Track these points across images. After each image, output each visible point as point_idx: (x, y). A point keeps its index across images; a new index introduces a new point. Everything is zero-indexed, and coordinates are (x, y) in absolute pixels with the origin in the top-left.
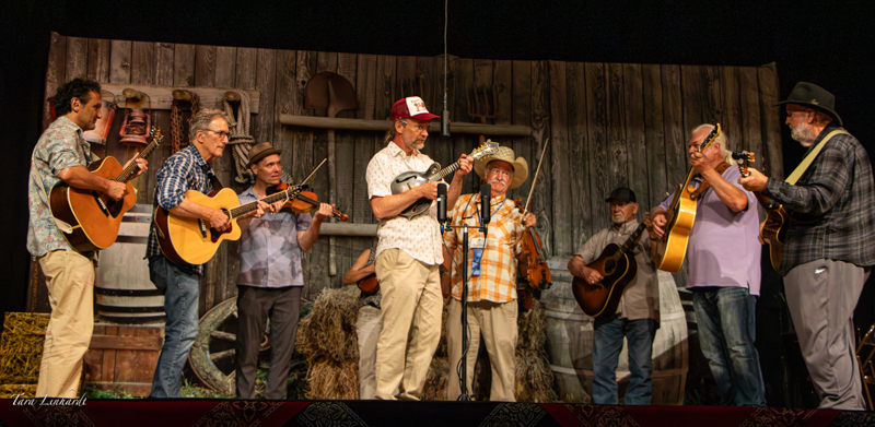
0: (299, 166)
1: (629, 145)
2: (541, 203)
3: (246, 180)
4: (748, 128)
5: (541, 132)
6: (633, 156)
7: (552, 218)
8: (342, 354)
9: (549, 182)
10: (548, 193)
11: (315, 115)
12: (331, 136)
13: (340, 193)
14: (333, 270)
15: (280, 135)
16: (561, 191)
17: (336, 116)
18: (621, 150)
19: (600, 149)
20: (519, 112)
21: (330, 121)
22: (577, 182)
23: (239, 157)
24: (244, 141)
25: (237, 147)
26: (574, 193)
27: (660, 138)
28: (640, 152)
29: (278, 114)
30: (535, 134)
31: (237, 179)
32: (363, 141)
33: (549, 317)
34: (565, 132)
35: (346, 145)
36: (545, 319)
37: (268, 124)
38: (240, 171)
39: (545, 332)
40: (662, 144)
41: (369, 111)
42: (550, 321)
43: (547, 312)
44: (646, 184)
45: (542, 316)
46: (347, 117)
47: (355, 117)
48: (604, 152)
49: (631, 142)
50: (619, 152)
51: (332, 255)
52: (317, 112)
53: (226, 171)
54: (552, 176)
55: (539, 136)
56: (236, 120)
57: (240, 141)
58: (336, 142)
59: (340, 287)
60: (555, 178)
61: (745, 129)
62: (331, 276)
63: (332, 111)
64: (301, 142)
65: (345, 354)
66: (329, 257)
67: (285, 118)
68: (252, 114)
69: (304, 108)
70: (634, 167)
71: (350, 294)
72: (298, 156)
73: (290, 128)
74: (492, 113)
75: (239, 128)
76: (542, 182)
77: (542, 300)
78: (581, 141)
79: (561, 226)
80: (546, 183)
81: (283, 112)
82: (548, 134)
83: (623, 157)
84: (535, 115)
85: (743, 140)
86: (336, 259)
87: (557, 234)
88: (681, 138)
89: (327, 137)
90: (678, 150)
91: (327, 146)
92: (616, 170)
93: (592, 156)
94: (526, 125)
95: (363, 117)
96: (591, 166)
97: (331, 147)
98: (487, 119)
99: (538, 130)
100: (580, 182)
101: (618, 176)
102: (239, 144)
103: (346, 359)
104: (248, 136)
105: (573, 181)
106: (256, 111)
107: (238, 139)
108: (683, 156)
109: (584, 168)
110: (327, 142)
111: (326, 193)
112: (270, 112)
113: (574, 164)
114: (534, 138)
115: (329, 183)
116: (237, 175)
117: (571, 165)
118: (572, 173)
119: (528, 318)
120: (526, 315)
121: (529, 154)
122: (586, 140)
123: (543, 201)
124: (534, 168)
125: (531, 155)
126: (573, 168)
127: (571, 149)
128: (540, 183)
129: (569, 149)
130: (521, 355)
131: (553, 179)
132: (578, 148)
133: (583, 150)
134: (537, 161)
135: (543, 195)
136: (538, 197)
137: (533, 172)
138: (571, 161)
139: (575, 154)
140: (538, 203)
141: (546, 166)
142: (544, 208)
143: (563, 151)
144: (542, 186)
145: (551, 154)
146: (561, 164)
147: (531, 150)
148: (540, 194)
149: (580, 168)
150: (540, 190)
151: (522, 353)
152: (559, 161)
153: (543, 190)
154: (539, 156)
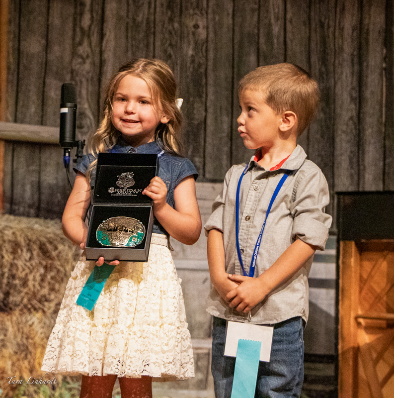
1: (210, 16)
2: (84, 92)
4: (370, 6)
6: (215, 33)
9: (97, 60)
10: (95, 79)
18: (200, 23)
19: (171, 20)
27: (253, 10)
28: (225, 30)
40: (255, 19)
44: (230, 76)
48: (176, 25)
49: (214, 12)
50: (196, 26)
54: (101, 53)
60: (105, 56)
61: (366, 8)
70: (216, 50)
76: (88, 61)
78: (146, 6)
80: (93, 64)
83: (202, 33)
85: (361, 22)
88: (281, 13)
90: (276, 29)
92: (190, 52)
93: (158, 29)
96: (158, 44)
101: (193, 62)
108: (282, 39)
109: (147, 46)
113: (133, 38)
117: (130, 40)
118: (130, 52)
119: (56, 258)
120: (54, 254)
121: (71, 19)
122: (153, 6)
123: (87, 90)
124: (78, 39)
125: (75, 20)
126: (132, 46)
127: (131, 16)
128: (84, 63)
129: (128, 16)
130: (44, 312)
131: (103, 58)
132: (141, 15)
133: (148, 19)
134: (82, 29)
135: (87, 80)
136: (81, 82)
137: (75, 45)
138: (129, 35)
139: (137, 25)
140: (80, 92)
141: (95, 38)
142: (88, 99)
143: (119, 18)
144: (87, 66)
145: (102, 21)
146: (116, 36)
147: (75, 13)
148: (84, 80)
149: (141, 46)
150: (84, 73)
151: (46, 309)
152: (113, 33)
153: (88, 73)
154: (86, 21)
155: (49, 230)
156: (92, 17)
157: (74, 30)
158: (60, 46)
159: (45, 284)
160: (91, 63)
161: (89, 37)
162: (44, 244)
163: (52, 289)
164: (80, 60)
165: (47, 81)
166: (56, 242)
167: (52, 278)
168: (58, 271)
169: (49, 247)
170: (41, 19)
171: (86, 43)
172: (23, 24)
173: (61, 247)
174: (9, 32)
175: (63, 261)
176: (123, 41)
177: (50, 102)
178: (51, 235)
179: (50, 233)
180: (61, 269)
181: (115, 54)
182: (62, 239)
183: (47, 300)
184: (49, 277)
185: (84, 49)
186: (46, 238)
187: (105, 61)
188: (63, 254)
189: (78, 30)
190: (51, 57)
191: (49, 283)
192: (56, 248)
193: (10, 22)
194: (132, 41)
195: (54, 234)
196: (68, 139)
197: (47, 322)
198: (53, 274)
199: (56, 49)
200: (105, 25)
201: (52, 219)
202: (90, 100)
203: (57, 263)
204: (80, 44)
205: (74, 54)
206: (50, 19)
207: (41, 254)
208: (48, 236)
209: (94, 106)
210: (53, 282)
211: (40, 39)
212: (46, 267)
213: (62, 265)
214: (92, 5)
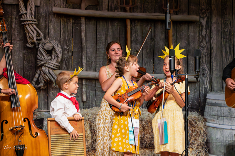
0: (64, 38)
2: (204, 61)
3: (33, 45)
5: (205, 20)
7: (210, 69)
8: (90, 146)
9: (209, 48)
11: (73, 8)
12: (83, 20)
13: (89, 54)
14: (85, 98)
15: (53, 19)
16: (216, 54)
17: (86, 9)
20: (193, 7)
21: (83, 12)
22: (226, 48)
23: (29, 32)
24: (31, 22)
25: (27, 26)
26: (224, 55)
29: (51, 7)
30: (202, 21)
31: (27, 45)
32: (101, 24)
33: (209, 126)
34: (219, 19)
35: (91, 26)
36: (207, 127)
37: (46, 13)
38: (29, 40)
39: (207, 135)
41: (105, 6)
42: (209, 129)
43: (207, 124)
45: (204, 126)
46: (92, 10)
47: (97, 10)
51: (84, 90)
52: (75, 6)
53: (21, 40)
54: (211, 45)
55: (204, 22)
56: (26, 10)
57: (29, 22)
58: (86, 24)
59: (89, 108)
62: (83, 102)
63: (83, 5)
64: (65, 24)
65: (92, 146)
66: (82, 91)
67: (55, 9)
68: (36, 7)
69: (67, 4)
71: (94, 112)
72: (64, 32)
73: (59, 15)
74: (176, 8)
75: (28, 14)
77: (205, 117)
78: (229, 24)
79: (216, 74)
80: (207, 49)
81: (55, 6)
82: (209, 21)
84: (202, 9)
86: (86, 92)
87: (213, 79)
89: (80, 21)
91: (81, 26)
94: (197, 15)
95: (101, 10)
97: (83, 27)
98: (173, 11)
99: (203, 18)
100: (228, 49)
102: (28, 24)
103: (92, 150)
104: (34, 20)
105: (224, 48)
106: (39, 5)
107: (27, 21)
109: (230, 41)
110: (81, 24)
111: (80, 54)
112: (46, 6)
114: (201, 23)
115: (82, 48)
116: (28, 43)
117: (222, 38)
118: (223, 43)
119: (196, 127)
120: (195, 125)
121: (198, 32)
122: (232, 24)
123: (206, 60)
124: (201, 40)
125: (199, 33)
126: (224, 41)
127: (223, 29)
128: (204, 49)
129: (221, 29)
130: (192, 148)
131: (211, 47)
132: (227, 29)
133: (230, 30)
134: (202, 36)
135: (206, 56)
136: (203, 57)
137: (200, 43)
138: (222, 37)
139: (225, 32)
140: (203, 61)
141: (208, 39)
142: (206, 64)
143: (218, 30)
144: (205, 51)
145: (211, 32)
146: (216, 38)
147: (199, 30)
148: (204, 56)
149: (228, 41)
150: (204, 53)
151: (193, 147)
152: (215, 36)
153: (206, 53)
154: (204, 33)
155: (193, 116)
156: (206, 31)
157: (199, 37)
158: (193, 43)
159: (192, 137)
160: (206, 49)
161: (205, 39)
162: (191, 121)
163: (196, 139)
164: (202, 48)
165: (189, 57)
166: (196, 121)
167: (195, 135)
168: (198, 132)
169: (193, 122)
170: (185, 33)
171: (204, 42)
172: (178, 36)
173: (198, 123)
174: (173, 40)
175: (199, 128)
176: (220, 39)
177: (190, 66)
178: (194, 118)
179: (193, 117)
180: (199, 131)
181: (216, 45)
182: (198, 119)
183: (193, 144)
184: (194, 134)
185: (203, 44)
186: (192, 119)
187: (212, 47)
188: (199, 125)
189: (201, 36)
190: (190, 48)
191: (194, 137)
192: (196, 123)
193: (173, 36)
194: (224, 39)
195: (195, 117)
196: (172, 69)
197: (194, 152)
198: (195, 133)
199: (192, 44)
200: (212, 34)
201: (194, 111)
202: (207, 64)
203: (197, 129)
204: (202, 42)
205: (199, 46)
206: (189, 33)
207: (190, 126)
208: (193, 118)
209: (209, 66)
210: (195, 136)
211: (185, 41)
212: (192, 131)
213: (199, 130)
214: (206, 26)
